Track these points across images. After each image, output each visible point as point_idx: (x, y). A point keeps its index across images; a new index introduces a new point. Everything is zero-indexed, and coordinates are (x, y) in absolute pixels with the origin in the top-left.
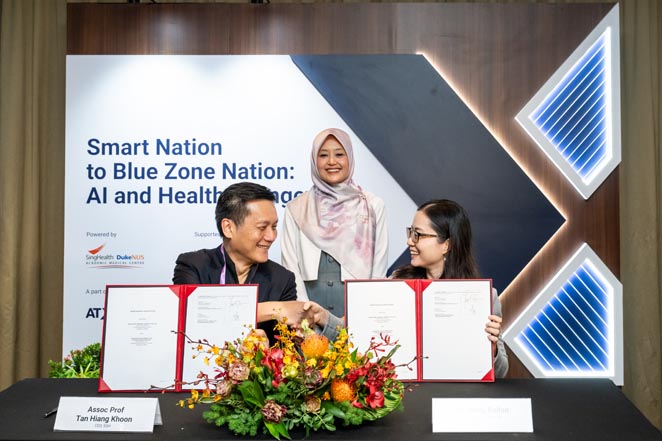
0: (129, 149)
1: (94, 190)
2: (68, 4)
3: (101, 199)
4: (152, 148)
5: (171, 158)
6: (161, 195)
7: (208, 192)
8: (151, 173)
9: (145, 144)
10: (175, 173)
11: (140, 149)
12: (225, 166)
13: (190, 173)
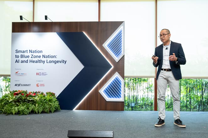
0: (24, 52)
1: (17, 60)
2: (12, 23)
3: (18, 62)
4: (28, 51)
5: (32, 54)
6: (30, 61)
7: (39, 61)
8: (28, 57)
9: (27, 51)
10: (33, 57)
11: (26, 52)
12: (43, 55)
13: (36, 57)
